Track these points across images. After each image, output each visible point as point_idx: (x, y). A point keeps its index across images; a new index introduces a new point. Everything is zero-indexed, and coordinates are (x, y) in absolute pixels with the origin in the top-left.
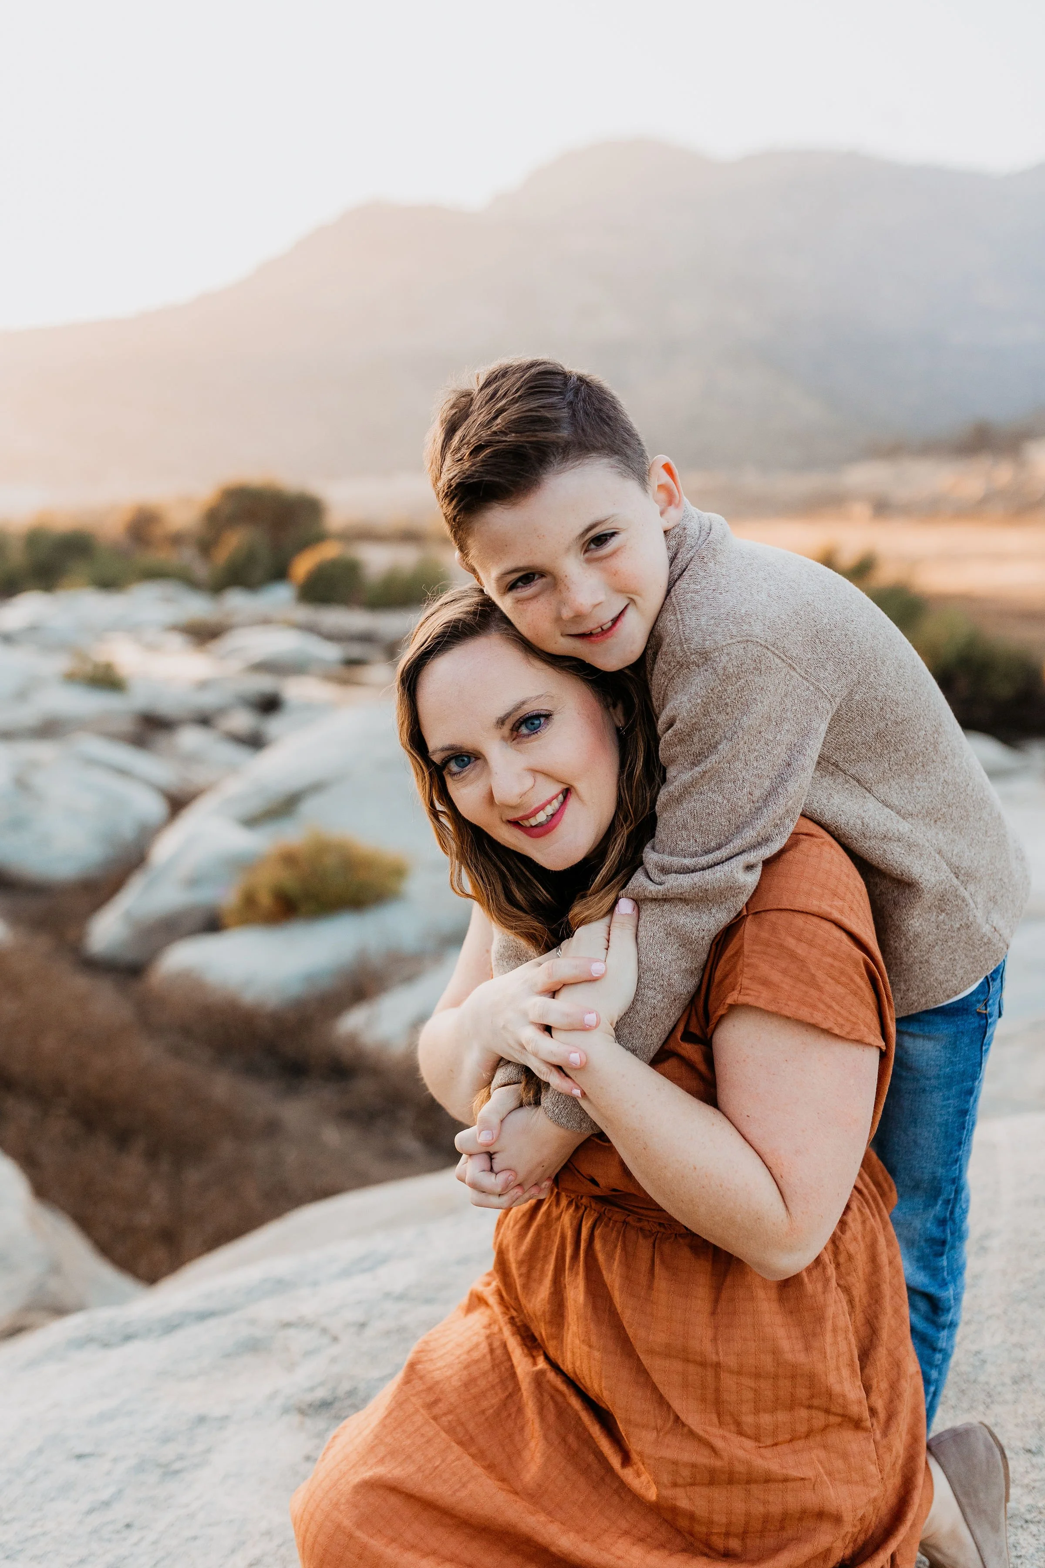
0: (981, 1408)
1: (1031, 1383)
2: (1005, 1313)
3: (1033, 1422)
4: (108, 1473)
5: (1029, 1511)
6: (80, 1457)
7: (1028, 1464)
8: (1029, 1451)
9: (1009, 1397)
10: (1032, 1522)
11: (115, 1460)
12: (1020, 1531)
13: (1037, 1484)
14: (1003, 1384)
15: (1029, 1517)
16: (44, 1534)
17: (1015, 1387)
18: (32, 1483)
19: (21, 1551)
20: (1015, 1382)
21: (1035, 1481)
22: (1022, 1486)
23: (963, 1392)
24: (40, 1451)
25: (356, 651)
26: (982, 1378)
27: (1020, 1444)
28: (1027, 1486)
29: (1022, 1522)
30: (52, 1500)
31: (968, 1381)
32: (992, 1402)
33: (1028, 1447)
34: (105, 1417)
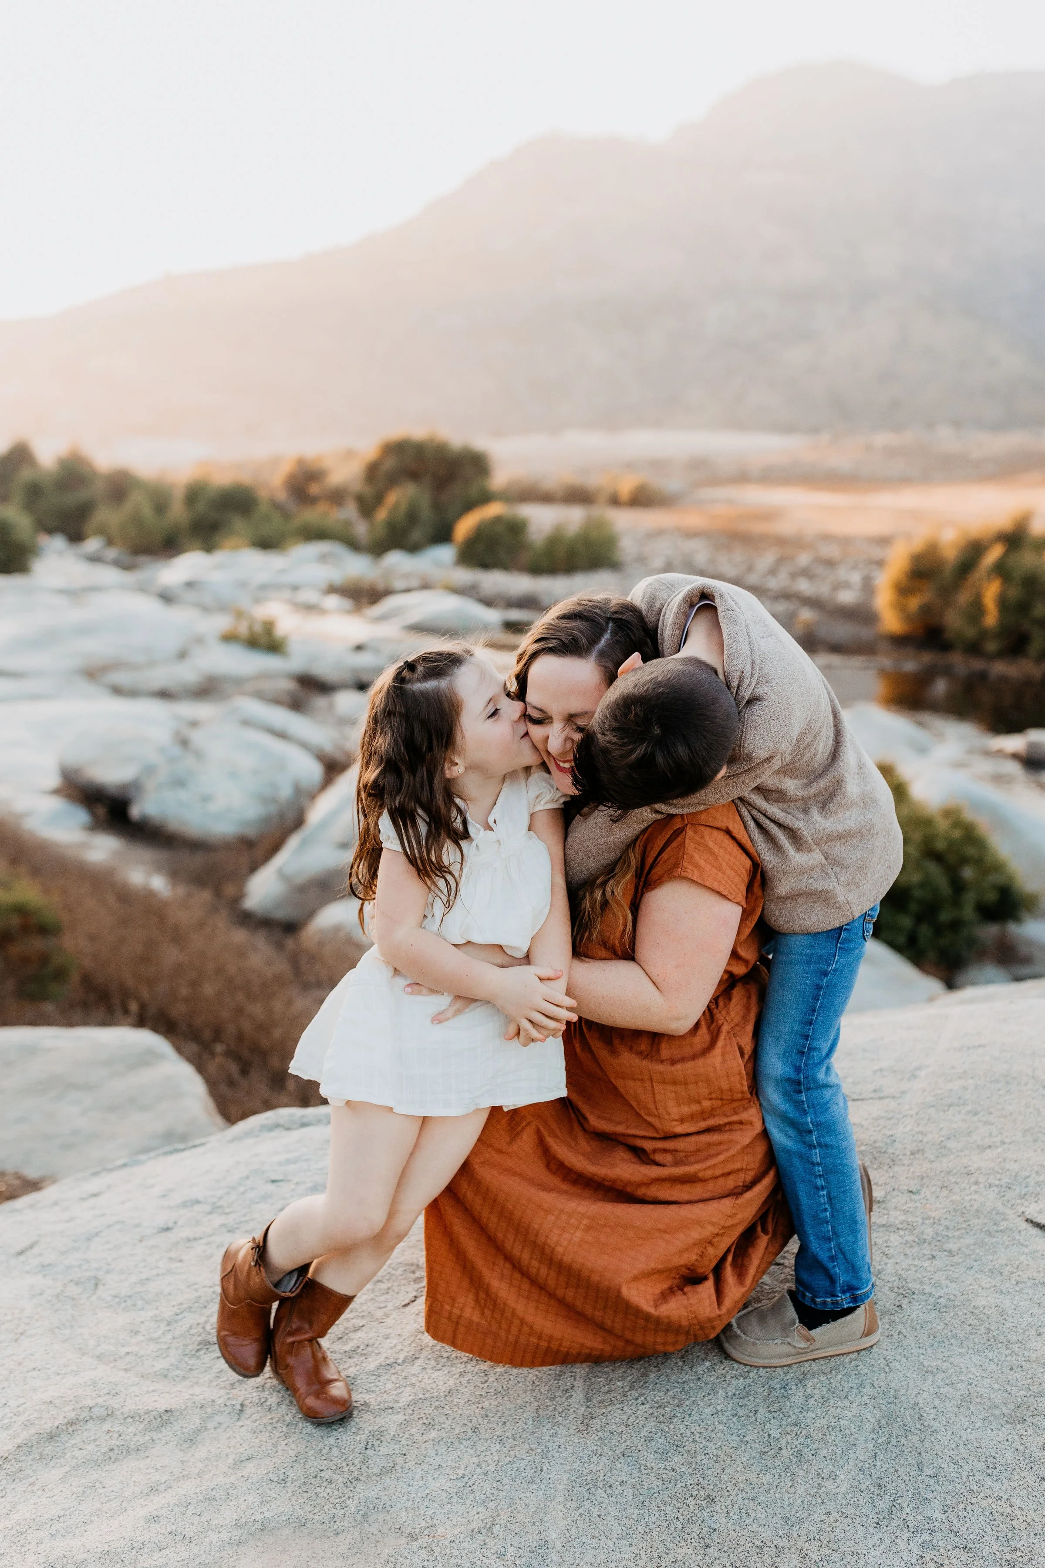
0: (886, 1167)
1: (923, 1154)
2: (917, 1114)
3: (918, 1176)
4: (293, 1190)
5: (901, 1223)
6: (273, 1181)
7: (908, 1199)
8: (911, 1192)
9: (906, 1162)
10: (901, 1229)
11: (297, 1184)
12: (892, 1234)
13: (911, 1210)
14: (904, 1155)
15: (900, 1226)
16: (252, 1220)
17: (912, 1157)
18: (243, 1193)
19: (238, 1228)
20: (912, 1154)
21: (910, 1208)
22: (901, 1211)
23: (875, 1158)
24: (247, 1177)
25: (515, 615)
26: (890, 1151)
27: (906, 1188)
28: (904, 1211)
29: (895, 1229)
30: (257, 1203)
31: (880, 1152)
32: (894, 1164)
33: (910, 1189)
34: (289, 1162)
